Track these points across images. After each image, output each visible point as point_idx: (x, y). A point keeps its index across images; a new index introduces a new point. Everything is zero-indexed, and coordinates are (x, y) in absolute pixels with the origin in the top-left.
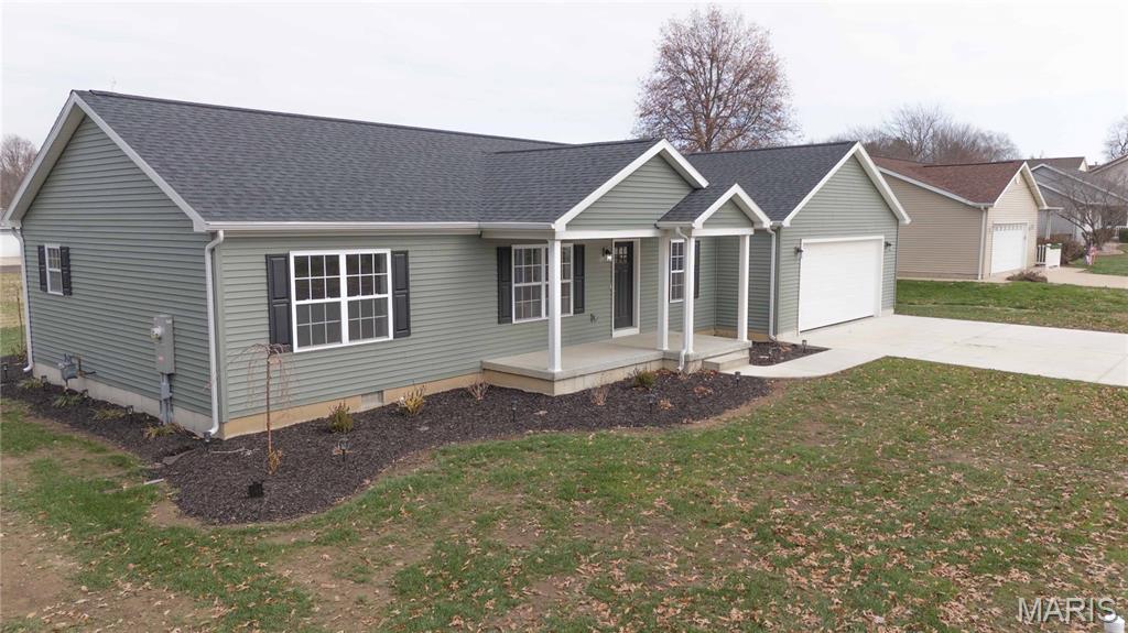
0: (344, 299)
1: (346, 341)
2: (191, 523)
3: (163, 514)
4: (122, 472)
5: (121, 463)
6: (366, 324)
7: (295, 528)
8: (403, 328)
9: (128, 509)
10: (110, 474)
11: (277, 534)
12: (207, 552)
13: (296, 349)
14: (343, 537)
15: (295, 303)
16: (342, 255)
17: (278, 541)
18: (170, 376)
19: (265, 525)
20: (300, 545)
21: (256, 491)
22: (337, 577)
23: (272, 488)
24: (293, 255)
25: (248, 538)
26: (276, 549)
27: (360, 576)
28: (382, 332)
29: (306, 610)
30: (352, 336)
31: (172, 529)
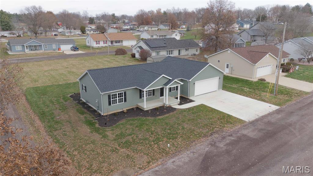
0: (118, 98)
1: (118, 103)
2: (100, 127)
3: (97, 125)
4: (93, 119)
5: (93, 118)
6: (120, 101)
7: (109, 128)
8: (125, 101)
9: (94, 124)
10: (92, 119)
11: (107, 129)
12: (101, 130)
13: (112, 105)
14: (113, 130)
15: (111, 100)
16: (117, 93)
17: (107, 130)
18: (98, 107)
19: (106, 128)
20: (109, 130)
21: (106, 124)
22: (111, 134)
23: (107, 123)
24: (111, 94)
25: (105, 129)
26: (106, 131)
27: (113, 134)
28: (123, 102)
29: (108, 137)
30: (119, 103)
31: (98, 127)
